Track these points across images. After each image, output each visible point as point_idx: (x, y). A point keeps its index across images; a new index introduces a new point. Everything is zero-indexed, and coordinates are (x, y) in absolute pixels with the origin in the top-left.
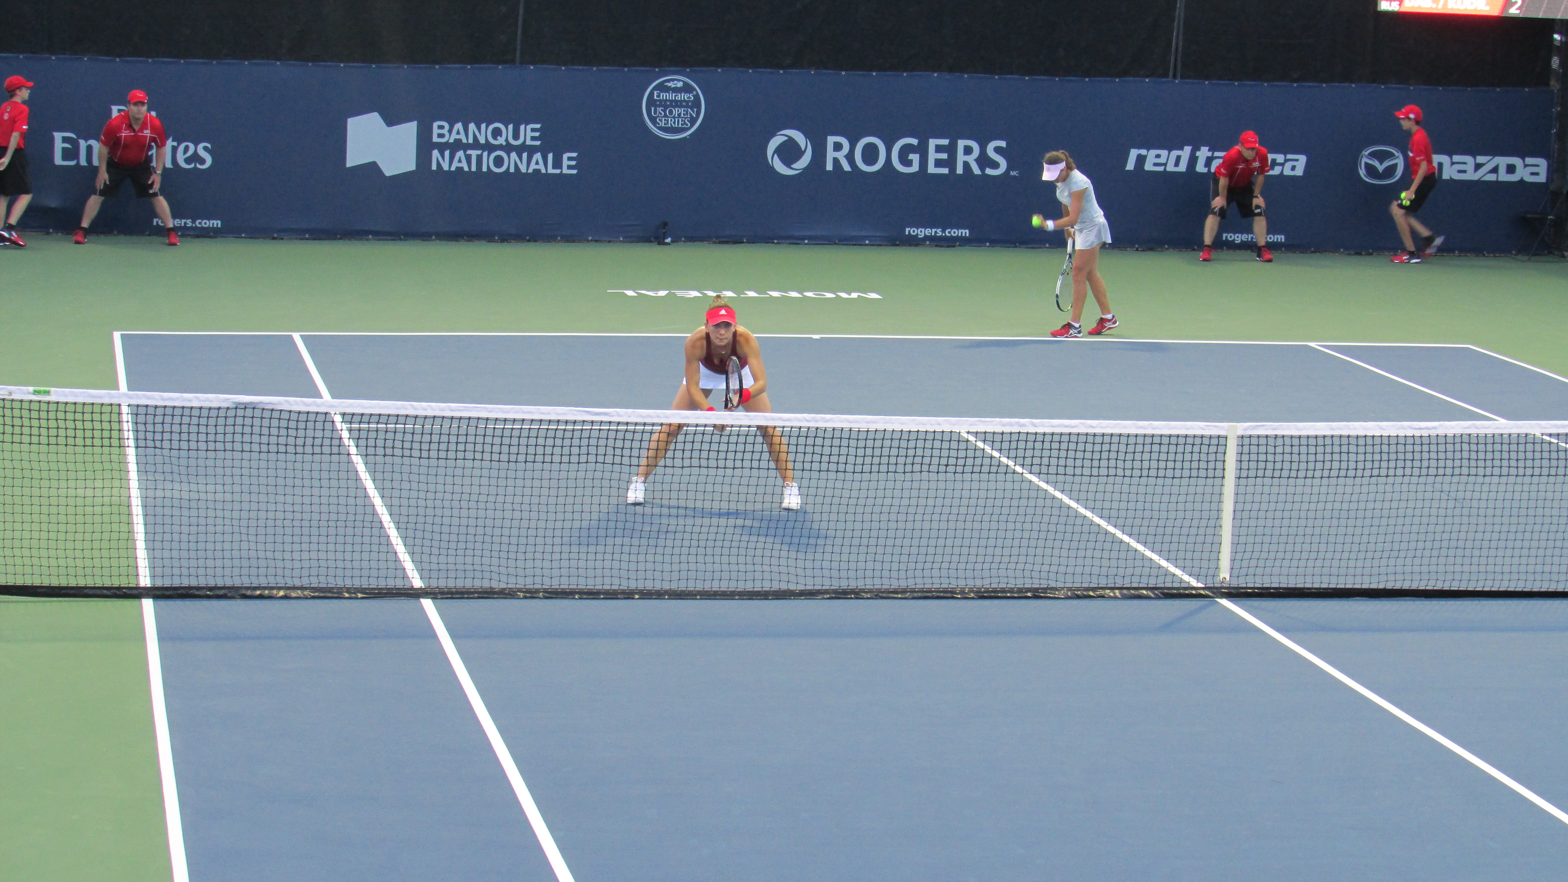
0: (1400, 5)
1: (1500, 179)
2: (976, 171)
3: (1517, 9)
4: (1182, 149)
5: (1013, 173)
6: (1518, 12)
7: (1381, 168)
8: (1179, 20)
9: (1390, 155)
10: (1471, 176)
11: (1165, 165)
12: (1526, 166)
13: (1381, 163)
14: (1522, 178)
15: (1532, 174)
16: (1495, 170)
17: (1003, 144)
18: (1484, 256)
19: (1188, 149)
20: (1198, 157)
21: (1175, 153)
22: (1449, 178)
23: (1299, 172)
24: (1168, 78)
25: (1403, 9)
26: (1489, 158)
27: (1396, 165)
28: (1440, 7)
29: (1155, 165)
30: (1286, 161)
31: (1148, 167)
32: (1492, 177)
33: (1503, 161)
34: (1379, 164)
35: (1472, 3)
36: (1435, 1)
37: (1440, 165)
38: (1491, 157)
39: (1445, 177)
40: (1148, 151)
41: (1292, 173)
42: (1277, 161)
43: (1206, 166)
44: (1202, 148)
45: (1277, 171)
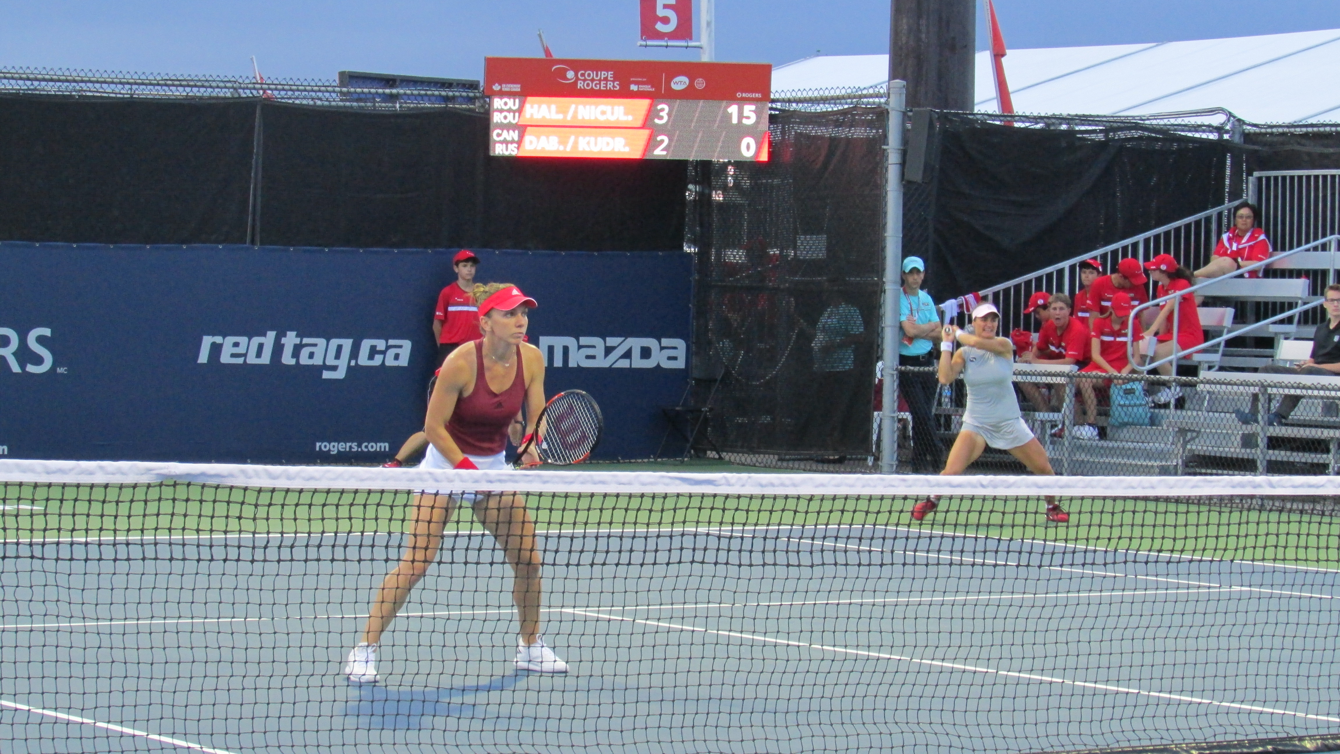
0: (518, 148)
1: (633, 366)
2: (16, 368)
3: (663, 150)
4: (265, 335)
5: (61, 370)
6: (665, 153)
8: (257, 167)
10: (601, 362)
11: (245, 355)
12: (662, 348)
14: (658, 364)
15: (670, 358)
16: (628, 355)
17: (47, 332)
18: (619, 462)
19: (271, 335)
20: (283, 345)
21: (256, 340)
22: (576, 366)
23: (404, 362)
24: (245, 243)
25: (522, 154)
26: (620, 340)
28: (568, 149)
29: (233, 355)
30: (388, 347)
31: (225, 358)
32: (624, 364)
33: (636, 343)
35: (608, 144)
36: (563, 142)
37: (566, 350)
38: (623, 339)
39: (572, 364)
40: (224, 338)
41: (396, 363)
42: (378, 349)
43: (293, 356)
44: (288, 333)
45: (378, 360)
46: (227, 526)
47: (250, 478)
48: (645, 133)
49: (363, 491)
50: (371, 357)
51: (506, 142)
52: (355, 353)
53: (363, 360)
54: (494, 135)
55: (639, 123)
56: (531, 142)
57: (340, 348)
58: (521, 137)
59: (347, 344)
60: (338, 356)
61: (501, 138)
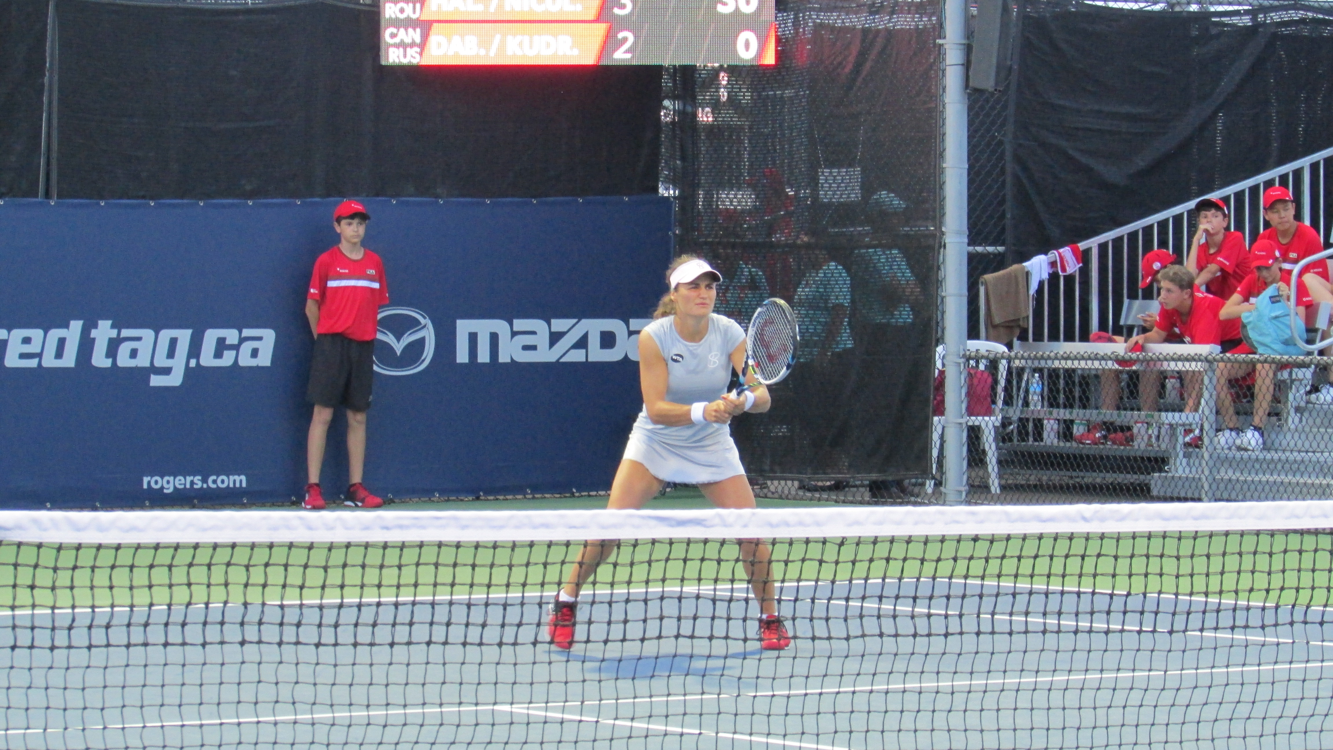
0: (421, 54)
1: (590, 360)
3: (626, 52)
4: (67, 326)
6: (628, 56)
7: (399, 347)
8: (51, 92)
9: (413, 324)
11: (39, 355)
12: (631, 333)
13: (398, 338)
14: (626, 356)
16: (582, 343)
18: (573, 495)
19: (76, 326)
20: (94, 339)
21: (55, 334)
22: (509, 360)
23: (265, 359)
24: (37, 196)
25: (427, 61)
26: (571, 322)
27: (422, 341)
28: (492, 53)
29: (23, 356)
30: (242, 340)
31: (12, 361)
32: (578, 356)
33: (594, 327)
34: (395, 341)
35: (548, 45)
36: (485, 43)
37: (494, 338)
38: (575, 321)
39: (503, 358)
40: (9, 332)
41: (253, 363)
42: (228, 342)
43: (108, 356)
44: (100, 323)
45: (228, 359)
46: (14, 599)
47: (45, 530)
48: (601, 29)
49: (205, 546)
50: (218, 354)
51: (403, 45)
52: (195, 350)
53: (207, 359)
54: (387, 35)
55: (592, 15)
56: (439, 45)
57: (173, 342)
58: (425, 37)
59: (184, 336)
60: (171, 354)
61: (397, 40)
